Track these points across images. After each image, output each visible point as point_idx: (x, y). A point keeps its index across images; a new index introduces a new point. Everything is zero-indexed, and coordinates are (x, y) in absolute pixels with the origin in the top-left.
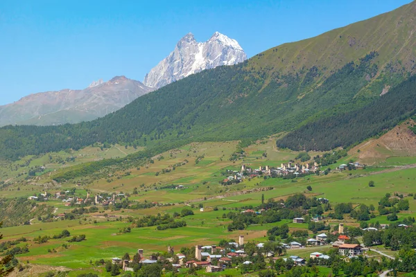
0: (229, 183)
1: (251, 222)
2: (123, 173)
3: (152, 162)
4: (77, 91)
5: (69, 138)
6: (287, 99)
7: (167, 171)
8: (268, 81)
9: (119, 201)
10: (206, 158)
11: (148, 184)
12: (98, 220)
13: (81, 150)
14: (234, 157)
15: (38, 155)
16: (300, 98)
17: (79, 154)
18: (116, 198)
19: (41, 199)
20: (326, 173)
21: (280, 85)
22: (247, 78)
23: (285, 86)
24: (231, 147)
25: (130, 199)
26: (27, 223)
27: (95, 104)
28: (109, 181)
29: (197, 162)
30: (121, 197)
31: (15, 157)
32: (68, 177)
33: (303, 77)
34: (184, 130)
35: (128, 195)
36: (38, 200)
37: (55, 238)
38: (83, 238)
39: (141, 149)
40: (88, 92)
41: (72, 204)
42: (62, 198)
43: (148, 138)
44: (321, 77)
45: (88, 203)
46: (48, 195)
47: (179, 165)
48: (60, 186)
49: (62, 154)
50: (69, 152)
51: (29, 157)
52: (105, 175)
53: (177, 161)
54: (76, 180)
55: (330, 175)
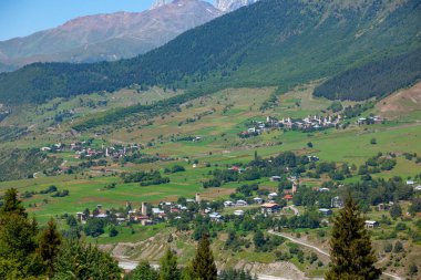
0: (247, 136)
1: (230, 179)
2: (146, 122)
3: (179, 110)
4: (134, 15)
5: (106, 78)
6: (344, 37)
7: (192, 121)
8: (326, 16)
9: (130, 154)
10: (236, 107)
11: (167, 136)
12: (93, 175)
13: (115, 92)
14: (265, 106)
15: (67, 97)
16: (357, 36)
17: (113, 97)
18: (127, 151)
19: (54, 150)
20: (344, 127)
21: (338, 20)
22: (302, 12)
23: (343, 21)
24: (265, 94)
25: (142, 152)
26: (31, 177)
27: (152, 30)
28: (129, 131)
29: (225, 111)
30: (134, 150)
31: (41, 100)
32: (90, 125)
33: (364, 12)
34: (229, 70)
35: (142, 148)
36: (50, 151)
37: (42, 192)
38: (66, 193)
39: (180, 92)
40: (147, 15)
41: (82, 157)
42: (76, 149)
43: (190, 80)
44: (386, 11)
45: (99, 155)
46: (63, 146)
47: (205, 114)
48: (79, 135)
49: (95, 97)
50: (102, 94)
51: (58, 99)
52: (128, 124)
53: (205, 109)
54: (97, 129)
55: (348, 129)
